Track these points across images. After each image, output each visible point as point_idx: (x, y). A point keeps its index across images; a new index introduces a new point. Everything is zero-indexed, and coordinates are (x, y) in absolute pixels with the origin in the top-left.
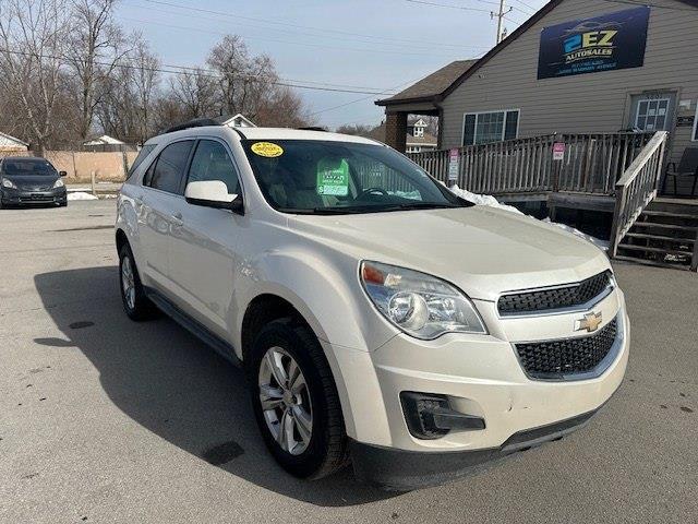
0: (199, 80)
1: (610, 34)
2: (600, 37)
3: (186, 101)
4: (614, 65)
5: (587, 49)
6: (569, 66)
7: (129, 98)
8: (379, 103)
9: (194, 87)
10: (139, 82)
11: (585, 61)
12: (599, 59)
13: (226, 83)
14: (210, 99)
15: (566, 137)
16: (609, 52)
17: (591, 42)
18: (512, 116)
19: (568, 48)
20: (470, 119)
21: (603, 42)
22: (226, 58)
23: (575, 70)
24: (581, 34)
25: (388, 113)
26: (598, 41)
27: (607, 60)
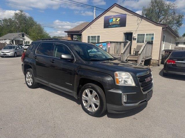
1: (119, 19)
2: (117, 19)
4: (120, 26)
5: (114, 22)
6: (110, 26)
8: (65, 32)
11: (114, 25)
12: (117, 24)
15: (110, 42)
16: (119, 23)
17: (115, 20)
18: (99, 37)
19: (110, 21)
20: (89, 37)
21: (117, 21)
23: (112, 27)
24: (113, 18)
25: (68, 34)
26: (116, 20)
27: (118, 25)
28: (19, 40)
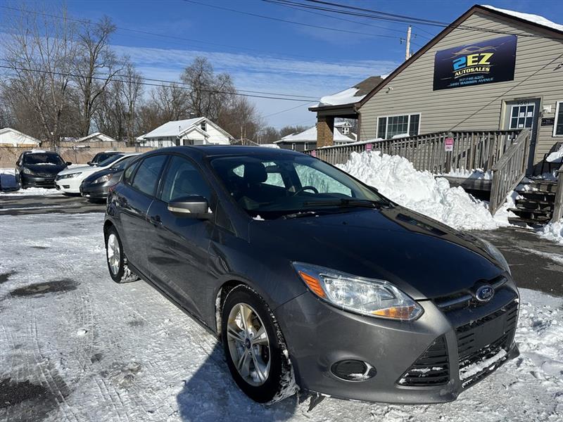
0: (174, 92)
1: (488, 56)
2: (480, 58)
3: (163, 108)
4: (492, 79)
5: (471, 67)
6: (457, 80)
7: (119, 106)
8: (312, 110)
9: (170, 97)
10: (127, 93)
11: (469, 76)
12: (480, 74)
13: (195, 95)
14: (183, 106)
15: (455, 133)
16: (488, 69)
17: (473, 62)
18: (415, 118)
19: (456, 66)
20: (382, 121)
21: (483, 62)
22: (195, 75)
23: (462, 83)
24: (466, 56)
25: (319, 117)
26: (479, 61)
27: (486, 76)
28: (193, 141)
